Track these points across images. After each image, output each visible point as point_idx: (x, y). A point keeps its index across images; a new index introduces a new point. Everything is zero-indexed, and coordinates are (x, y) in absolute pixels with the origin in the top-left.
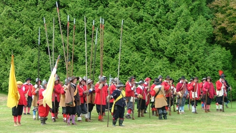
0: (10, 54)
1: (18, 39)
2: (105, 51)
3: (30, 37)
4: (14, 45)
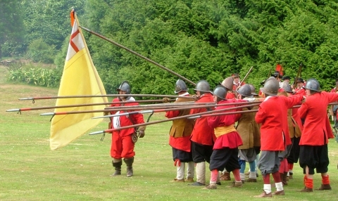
0: (155, 44)
1: (167, 22)
2: (300, 40)
3: (187, 20)
4: (161, 31)
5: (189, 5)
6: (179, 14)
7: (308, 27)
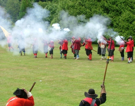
2: (127, 20)
5: (91, 10)
6: (88, 13)
7: (129, 16)
